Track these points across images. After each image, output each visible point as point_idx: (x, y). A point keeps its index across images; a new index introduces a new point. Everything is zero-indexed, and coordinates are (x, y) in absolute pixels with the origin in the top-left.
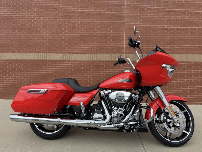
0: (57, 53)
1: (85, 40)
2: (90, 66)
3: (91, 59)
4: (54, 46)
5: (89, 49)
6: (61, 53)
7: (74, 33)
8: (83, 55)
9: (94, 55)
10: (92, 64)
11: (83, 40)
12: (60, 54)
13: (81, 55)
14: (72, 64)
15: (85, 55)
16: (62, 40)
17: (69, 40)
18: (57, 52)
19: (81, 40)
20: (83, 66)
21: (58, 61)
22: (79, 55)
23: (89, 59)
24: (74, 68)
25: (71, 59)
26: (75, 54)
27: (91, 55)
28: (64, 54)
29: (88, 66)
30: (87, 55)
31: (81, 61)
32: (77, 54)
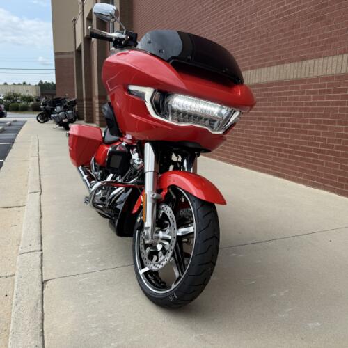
0: (270, 65)
1: (325, 17)
2: (329, 91)
3: (334, 72)
4: (267, 50)
5: (332, 41)
6: (277, 64)
7: (304, 6)
8: (317, 61)
9: (340, 56)
10: (332, 85)
11: (322, 18)
12: (275, 68)
13: (312, 61)
14: (293, 88)
15: (321, 60)
16: (282, 31)
17: (293, 27)
18: (270, 63)
19: (317, 20)
20: (314, 92)
21: (271, 84)
22: (308, 62)
23: (329, 73)
24: (295, 99)
25: (292, 77)
26: (300, 63)
27: (335, 58)
28: (282, 66)
29: (324, 92)
30: (326, 60)
31: (311, 80)
32: (304, 62)
